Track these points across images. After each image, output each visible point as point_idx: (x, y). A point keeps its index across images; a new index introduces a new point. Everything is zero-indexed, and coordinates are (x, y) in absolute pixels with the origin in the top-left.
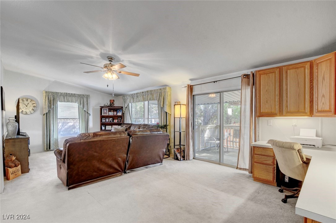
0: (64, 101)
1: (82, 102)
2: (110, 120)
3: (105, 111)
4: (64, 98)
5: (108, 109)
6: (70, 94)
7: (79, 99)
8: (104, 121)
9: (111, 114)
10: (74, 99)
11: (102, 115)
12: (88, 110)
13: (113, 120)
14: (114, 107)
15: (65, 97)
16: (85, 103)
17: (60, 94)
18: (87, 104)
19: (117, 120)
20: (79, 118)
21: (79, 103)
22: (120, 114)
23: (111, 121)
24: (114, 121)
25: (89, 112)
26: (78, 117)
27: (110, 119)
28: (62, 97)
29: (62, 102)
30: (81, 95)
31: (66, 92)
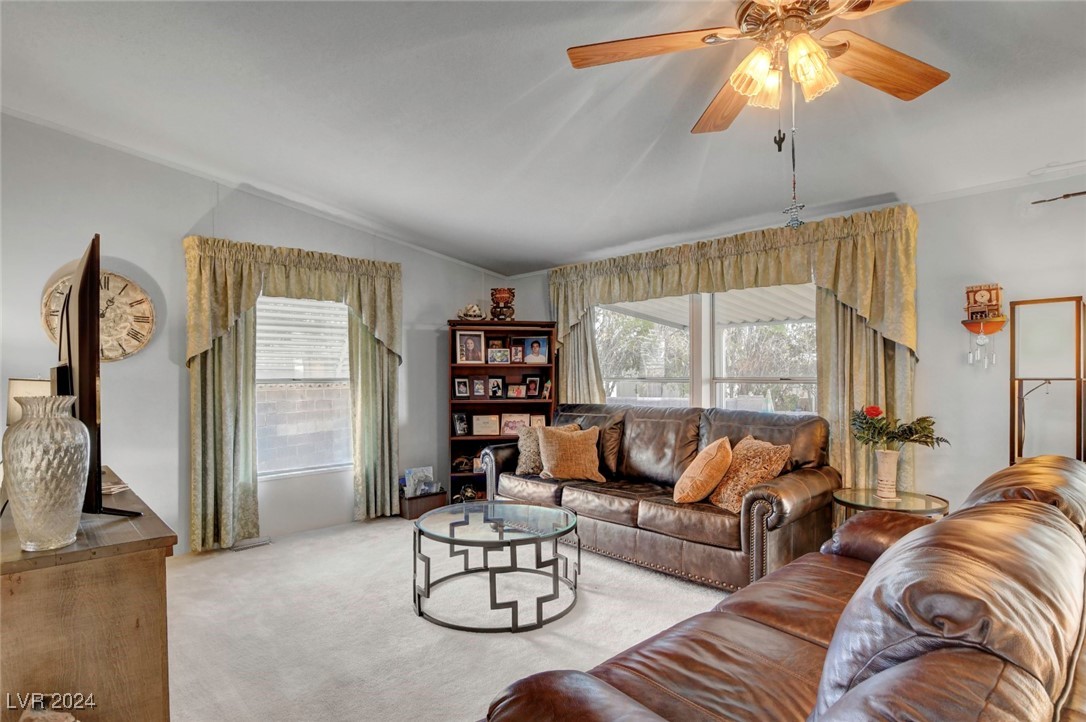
0: (289, 295)
1: (366, 299)
2: (491, 386)
3: (470, 341)
4: (288, 277)
5: (482, 334)
6: (316, 256)
7: (356, 282)
8: (462, 392)
9: (499, 356)
10: (331, 281)
11: (459, 361)
12: (391, 338)
13: (505, 387)
14: (513, 323)
15: (293, 273)
16: (382, 306)
17: (268, 254)
18: (390, 308)
19: (523, 388)
20: (352, 379)
21: (356, 303)
22: (537, 358)
23: (495, 392)
24: (511, 393)
25: (397, 350)
26: (347, 375)
27: (492, 382)
28: (278, 273)
29: (277, 295)
30: (362, 261)
31: (296, 246)
